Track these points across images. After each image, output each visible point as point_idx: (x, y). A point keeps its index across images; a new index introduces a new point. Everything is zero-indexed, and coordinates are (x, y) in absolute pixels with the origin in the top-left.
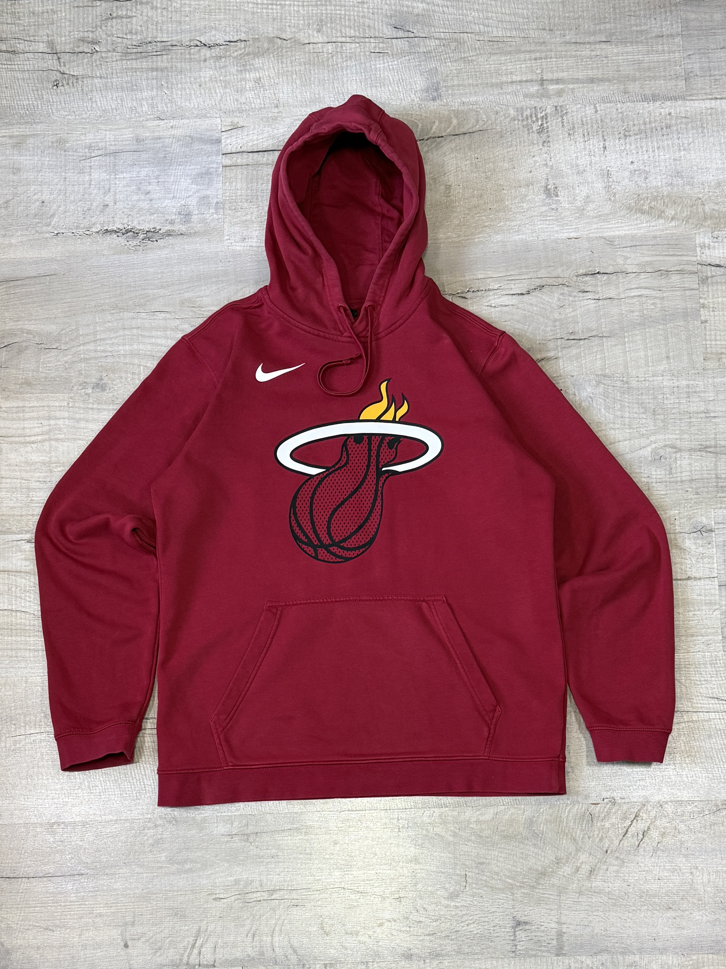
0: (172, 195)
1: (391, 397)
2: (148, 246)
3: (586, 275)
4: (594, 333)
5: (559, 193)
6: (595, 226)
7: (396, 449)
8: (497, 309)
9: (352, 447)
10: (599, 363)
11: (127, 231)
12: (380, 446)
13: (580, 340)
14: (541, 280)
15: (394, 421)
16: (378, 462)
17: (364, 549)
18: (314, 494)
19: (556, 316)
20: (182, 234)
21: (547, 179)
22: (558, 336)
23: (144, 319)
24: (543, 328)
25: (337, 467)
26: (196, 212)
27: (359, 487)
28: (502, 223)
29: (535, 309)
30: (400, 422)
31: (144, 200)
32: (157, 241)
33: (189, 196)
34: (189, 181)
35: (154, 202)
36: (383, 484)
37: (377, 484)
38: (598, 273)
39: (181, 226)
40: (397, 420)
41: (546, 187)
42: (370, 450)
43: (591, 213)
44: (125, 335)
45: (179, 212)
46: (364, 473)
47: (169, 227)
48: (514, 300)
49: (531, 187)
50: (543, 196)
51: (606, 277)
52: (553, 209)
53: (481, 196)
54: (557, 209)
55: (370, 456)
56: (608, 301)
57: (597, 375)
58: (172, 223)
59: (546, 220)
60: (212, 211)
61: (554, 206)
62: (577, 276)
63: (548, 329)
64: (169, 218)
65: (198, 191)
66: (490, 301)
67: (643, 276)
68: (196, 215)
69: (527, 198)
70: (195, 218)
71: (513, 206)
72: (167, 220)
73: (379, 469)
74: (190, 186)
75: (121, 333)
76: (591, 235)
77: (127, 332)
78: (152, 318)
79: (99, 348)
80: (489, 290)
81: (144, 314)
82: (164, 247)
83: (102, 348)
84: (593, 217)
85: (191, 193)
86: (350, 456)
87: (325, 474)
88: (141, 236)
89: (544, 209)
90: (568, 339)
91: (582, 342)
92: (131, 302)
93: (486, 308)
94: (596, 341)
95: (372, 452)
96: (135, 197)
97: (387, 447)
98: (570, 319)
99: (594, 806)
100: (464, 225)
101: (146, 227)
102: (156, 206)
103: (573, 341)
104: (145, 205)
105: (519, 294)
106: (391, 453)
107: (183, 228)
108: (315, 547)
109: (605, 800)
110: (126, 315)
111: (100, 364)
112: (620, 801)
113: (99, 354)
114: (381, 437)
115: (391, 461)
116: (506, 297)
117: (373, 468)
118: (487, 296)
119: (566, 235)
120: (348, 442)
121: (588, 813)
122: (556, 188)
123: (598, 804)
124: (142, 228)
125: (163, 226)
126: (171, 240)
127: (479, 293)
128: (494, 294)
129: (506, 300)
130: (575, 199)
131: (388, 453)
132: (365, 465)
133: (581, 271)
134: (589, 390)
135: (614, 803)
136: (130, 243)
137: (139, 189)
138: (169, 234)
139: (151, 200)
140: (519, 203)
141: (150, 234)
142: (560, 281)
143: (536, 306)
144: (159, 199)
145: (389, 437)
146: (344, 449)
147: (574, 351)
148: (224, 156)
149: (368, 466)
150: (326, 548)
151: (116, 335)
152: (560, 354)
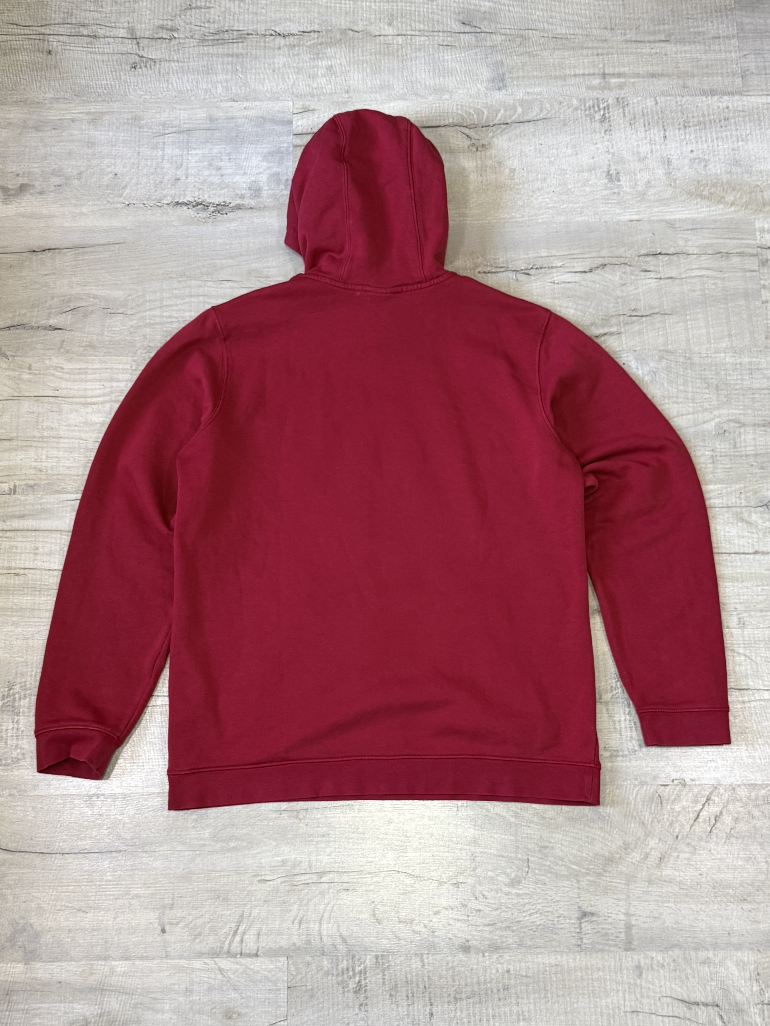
2: (219, 219)
3: (648, 255)
4: (656, 310)
5: (621, 178)
6: (656, 210)
8: (560, 286)
10: (661, 340)
11: (198, 204)
13: (642, 316)
14: (603, 259)
19: (618, 293)
20: (251, 208)
21: (610, 165)
22: (621, 312)
23: (211, 287)
24: (605, 304)
26: (266, 188)
28: (565, 205)
29: (598, 286)
31: (215, 175)
32: (226, 214)
33: (260, 173)
34: (260, 158)
35: (224, 177)
38: (660, 254)
39: (250, 200)
41: (608, 172)
43: (652, 198)
44: (191, 302)
45: (249, 187)
47: (239, 201)
48: (578, 277)
49: (593, 172)
50: (606, 181)
51: (667, 258)
52: (615, 193)
53: (545, 179)
54: (619, 193)
56: (669, 280)
57: (660, 351)
58: (242, 197)
59: (608, 203)
60: (282, 187)
61: (616, 190)
62: (639, 256)
63: (612, 305)
64: (239, 192)
65: (269, 168)
66: (553, 277)
67: (703, 257)
68: (265, 190)
69: (590, 182)
70: (264, 193)
71: (576, 190)
72: (237, 195)
74: (261, 164)
75: (187, 300)
76: (652, 218)
77: (193, 299)
78: (219, 286)
79: (165, 314)
80: (552, 267)
81: (211, 283)
82: (234, 220)
83: (168, 314)
84: (654, 201)
85: (261, 170)
88: (211, 209)
89: (607, 192)
90: (630, 316)
91: (644, 319)
92: (199, 271)
93: (550, 284)
94: (658, 318)
96: (206, 173)
98: (632, 297)
99: (662, 787)
100: (528, 206)
101: (217, 200)
102: (227, 181)
103: (635, 318)
104: (216, 180)
105: (581, 272)
107: (253, 203)
109: (676, 782)
110: (193, 283)
111: (165, 329)
112: (690, 783)
113: (165, 320)
116: (569, 275)
118: (550, 273)
119: (627, 218)
121: (657, 795)
122: (618, 173)
123: (667, 785)
124: (212, 202)
125: (233, 200)
126: (240, 213)
127: (543, 270)
128: (557, 272)
129: (569, 277)
130: (636, 184)
133: (642, 252)
134: (651, 365)
135: (684, 785)
136: (200, 215)
137: (211, 165)
138: (238, 207)
139: (222, 176)
140: (581, 186)
141: (219, 207)
142: (622, 260)
143: (598, 283)
144: (231, 174)
147: (637, 327)
148: (295, 137)
151: (182, 302)
152: (622, 330)
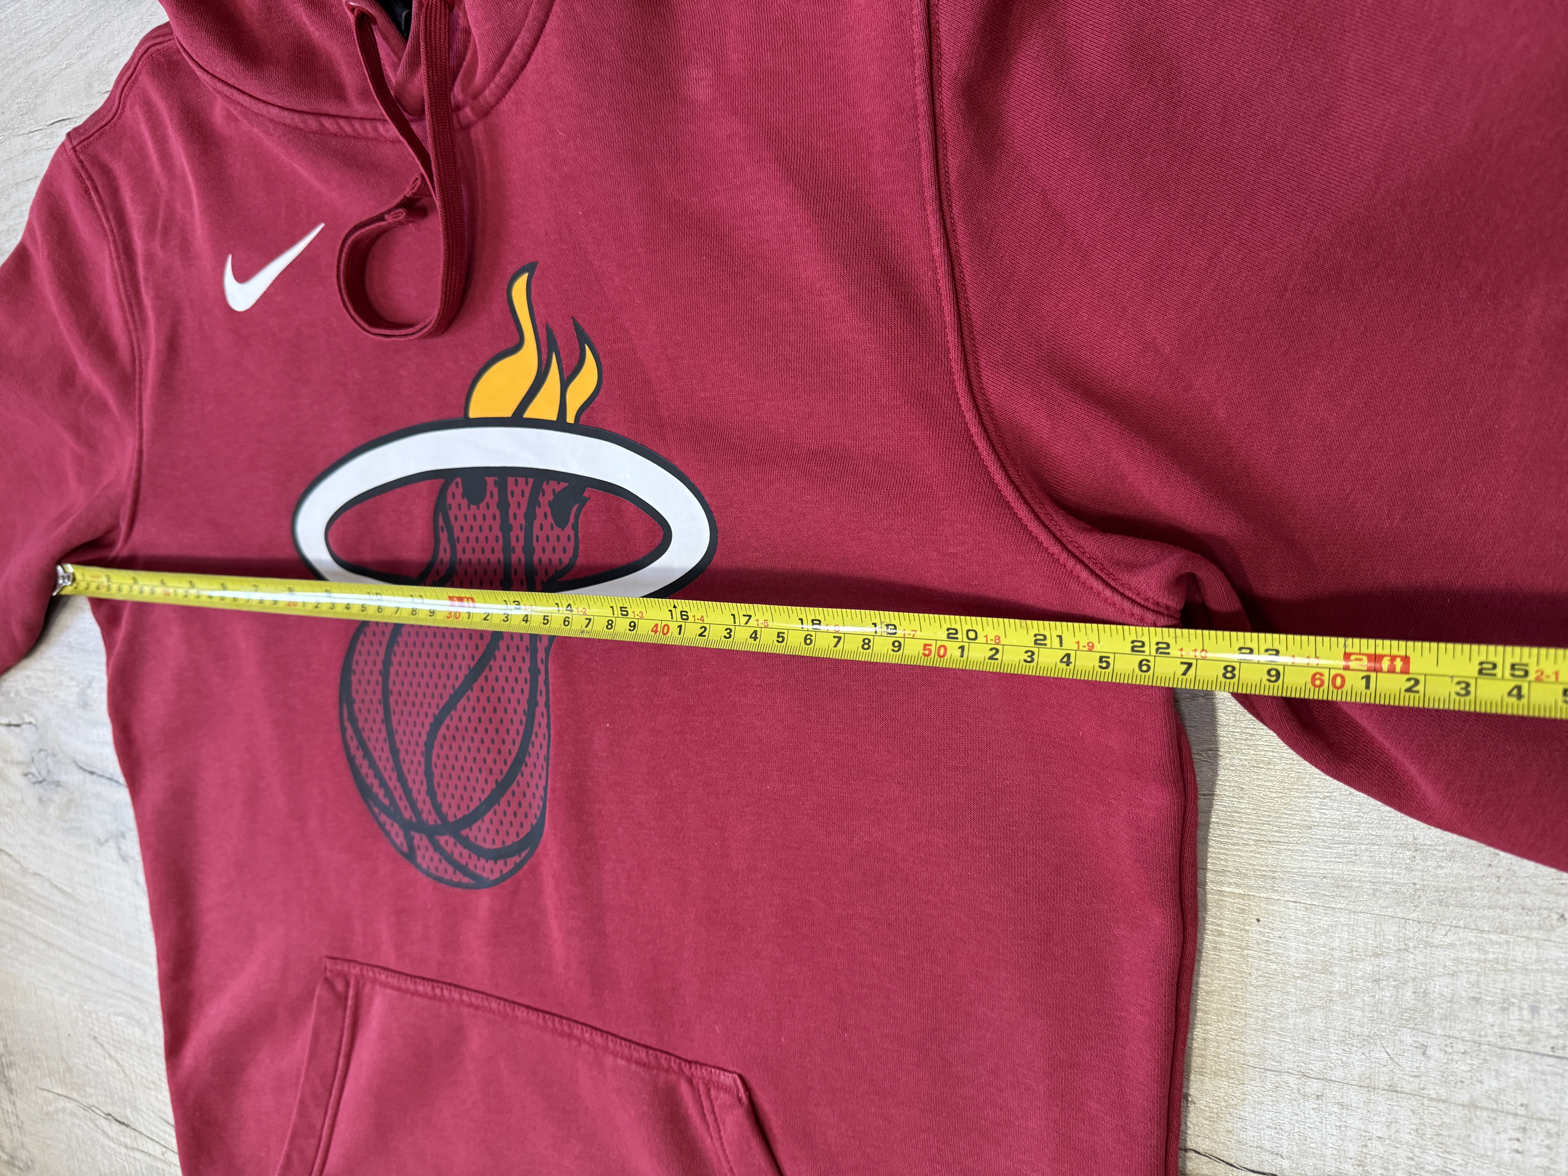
1: (543, 333)
7: (575, 528)
9: (461, 516)
15: (560, 425)
17: (517, 859)
18: (388, 663)
30: (577, 429)
40: (570, 419)
42: (506, 528)
55: (507, 549)
95: (513, 535)
97: (550, 519)
106: (564, 541)
108: (407, 826)
114: (531, 482)
115: (564, 572)
120: (449, 500)
131: (554, 542)
145: (553, 484)
146: (441, 523)
150: (431, 833)
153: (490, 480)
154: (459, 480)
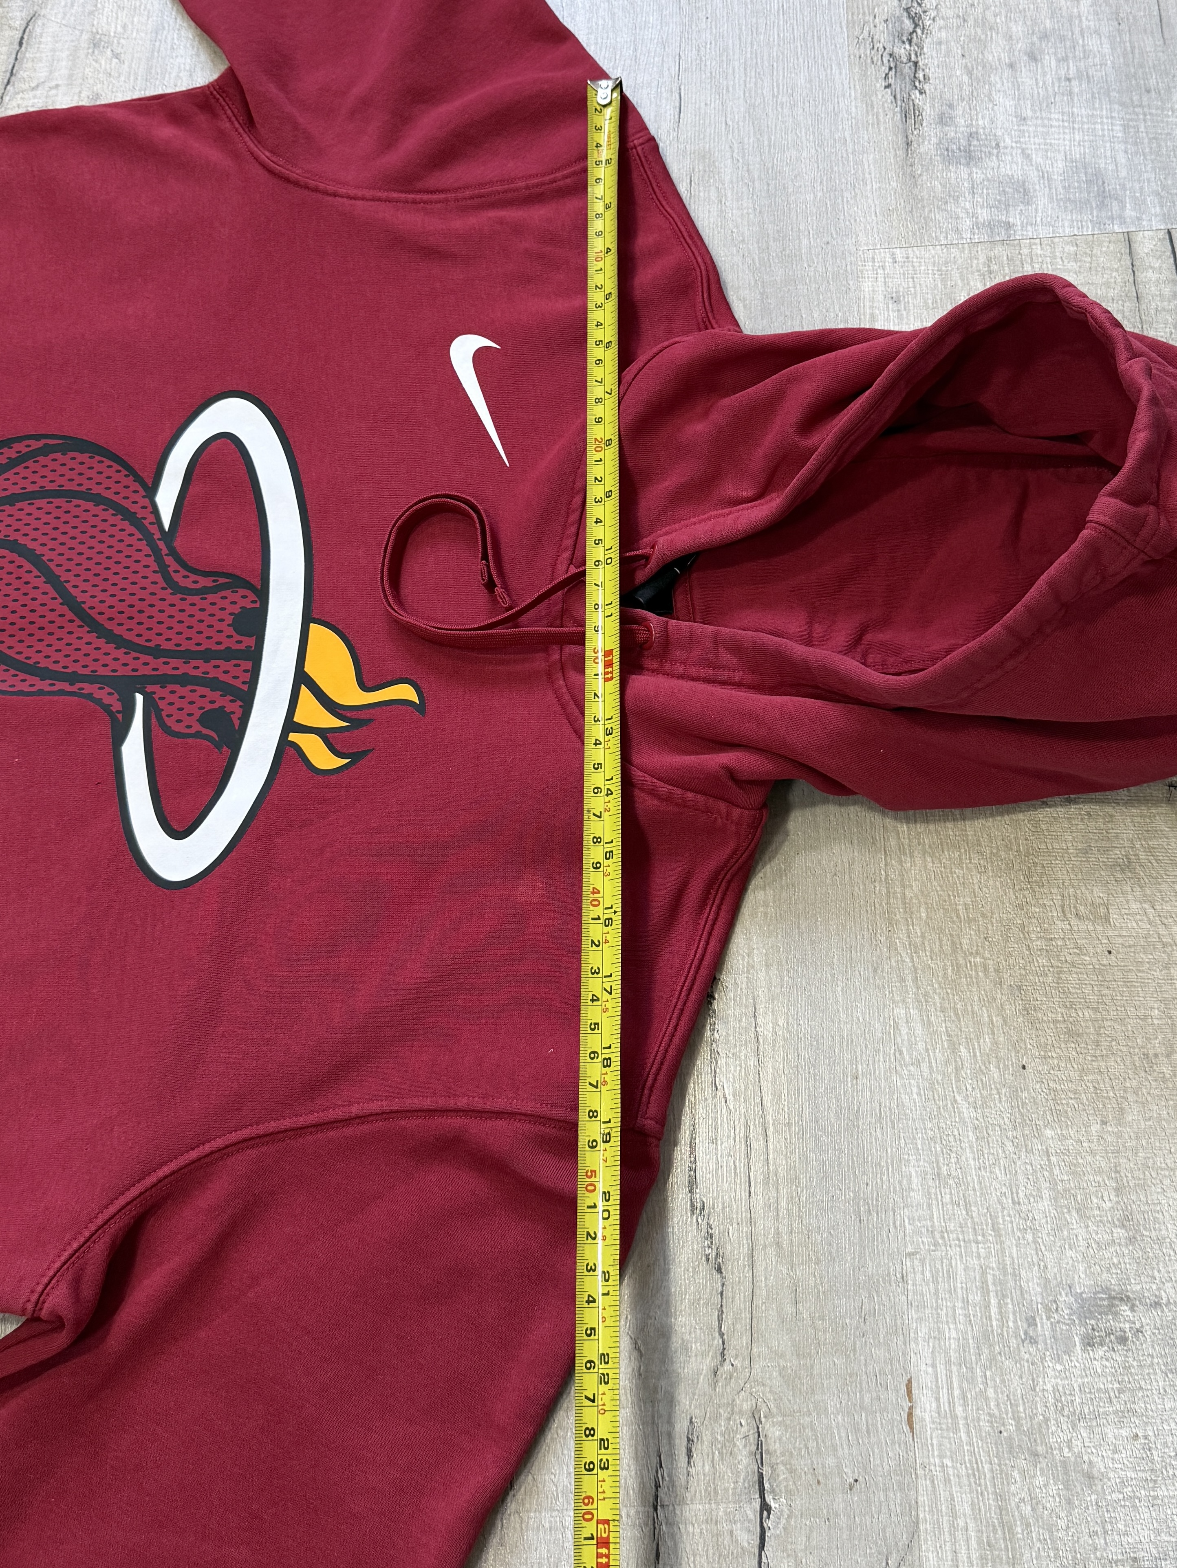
0: (1030, 113)
1: (368, 714)
2: (871, 70)
3: (759, 1452)
7: (198, 735)
9: (225, 603)
12: (214, 684)
14: (743, 1261)
15: (290, 725)
16: (163, 680)
18: (98, 499)
25: (169, 560)
26: (978, 175)
27: (95, 626)
30: (283, 743)
32: (888, 86)
33: (1028, 157)
34: (1076, 153)
36: (89, 696)
37: (92, 679)
38: (765, 1507)
39: (934, 140)
40: (293, 737)
41: (1125, 1299)
42: (207, 655)
45: (977, 133)
46: (137, 640)
47: (929, 110)
49: (1120, 1233)
50: (1083, 1283)
55: (187, 655)
58: (943, 120)
60: (984, 215)
61: (1044, 1327)
62: (754, 1415)
64: (959, 111)
65: (1045, 177)
68: (970, 174)
69: (1073, 1218)
70: (960, 174)
71: (1038, 1161)
72: (951, 106)
73: (139, 683)
74: (1061, 156)
76: (923, 1484)
82: (870, 106)
84: (1000, 1497)
85: (1037, 158)
86: (196, 599)
87: (153, 529)
88: (902, 51)
89: (1034, 1288)
95: (199, 662)
96: (1017, 29)
97: (209, 707)
100: (957, 968)
101: (931, 60)
102: (994, 79)
104: (997, 51)
106: (188, 721)
107: (926, 147)
114: (245, 688)
115: (160, 718)
117: (145, 666)
119: (924, 1375)
120: (242, 592)
122: (1123, 1340)
124: (925, 50)
125: (933, 99)
126: (891, 117)
130: (1074, 1419)
131: (189, 709)
132: (160, 640)
133: (773, 1431)
136: (882, 26)
138: (910, 113)
141: (907, 69)
145: (239, 712)
148: (1162, 234)
149: (157, 652)
153: (251, 642)
154: (258, 605)
